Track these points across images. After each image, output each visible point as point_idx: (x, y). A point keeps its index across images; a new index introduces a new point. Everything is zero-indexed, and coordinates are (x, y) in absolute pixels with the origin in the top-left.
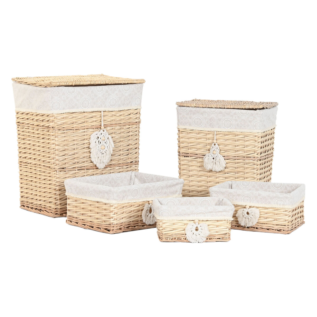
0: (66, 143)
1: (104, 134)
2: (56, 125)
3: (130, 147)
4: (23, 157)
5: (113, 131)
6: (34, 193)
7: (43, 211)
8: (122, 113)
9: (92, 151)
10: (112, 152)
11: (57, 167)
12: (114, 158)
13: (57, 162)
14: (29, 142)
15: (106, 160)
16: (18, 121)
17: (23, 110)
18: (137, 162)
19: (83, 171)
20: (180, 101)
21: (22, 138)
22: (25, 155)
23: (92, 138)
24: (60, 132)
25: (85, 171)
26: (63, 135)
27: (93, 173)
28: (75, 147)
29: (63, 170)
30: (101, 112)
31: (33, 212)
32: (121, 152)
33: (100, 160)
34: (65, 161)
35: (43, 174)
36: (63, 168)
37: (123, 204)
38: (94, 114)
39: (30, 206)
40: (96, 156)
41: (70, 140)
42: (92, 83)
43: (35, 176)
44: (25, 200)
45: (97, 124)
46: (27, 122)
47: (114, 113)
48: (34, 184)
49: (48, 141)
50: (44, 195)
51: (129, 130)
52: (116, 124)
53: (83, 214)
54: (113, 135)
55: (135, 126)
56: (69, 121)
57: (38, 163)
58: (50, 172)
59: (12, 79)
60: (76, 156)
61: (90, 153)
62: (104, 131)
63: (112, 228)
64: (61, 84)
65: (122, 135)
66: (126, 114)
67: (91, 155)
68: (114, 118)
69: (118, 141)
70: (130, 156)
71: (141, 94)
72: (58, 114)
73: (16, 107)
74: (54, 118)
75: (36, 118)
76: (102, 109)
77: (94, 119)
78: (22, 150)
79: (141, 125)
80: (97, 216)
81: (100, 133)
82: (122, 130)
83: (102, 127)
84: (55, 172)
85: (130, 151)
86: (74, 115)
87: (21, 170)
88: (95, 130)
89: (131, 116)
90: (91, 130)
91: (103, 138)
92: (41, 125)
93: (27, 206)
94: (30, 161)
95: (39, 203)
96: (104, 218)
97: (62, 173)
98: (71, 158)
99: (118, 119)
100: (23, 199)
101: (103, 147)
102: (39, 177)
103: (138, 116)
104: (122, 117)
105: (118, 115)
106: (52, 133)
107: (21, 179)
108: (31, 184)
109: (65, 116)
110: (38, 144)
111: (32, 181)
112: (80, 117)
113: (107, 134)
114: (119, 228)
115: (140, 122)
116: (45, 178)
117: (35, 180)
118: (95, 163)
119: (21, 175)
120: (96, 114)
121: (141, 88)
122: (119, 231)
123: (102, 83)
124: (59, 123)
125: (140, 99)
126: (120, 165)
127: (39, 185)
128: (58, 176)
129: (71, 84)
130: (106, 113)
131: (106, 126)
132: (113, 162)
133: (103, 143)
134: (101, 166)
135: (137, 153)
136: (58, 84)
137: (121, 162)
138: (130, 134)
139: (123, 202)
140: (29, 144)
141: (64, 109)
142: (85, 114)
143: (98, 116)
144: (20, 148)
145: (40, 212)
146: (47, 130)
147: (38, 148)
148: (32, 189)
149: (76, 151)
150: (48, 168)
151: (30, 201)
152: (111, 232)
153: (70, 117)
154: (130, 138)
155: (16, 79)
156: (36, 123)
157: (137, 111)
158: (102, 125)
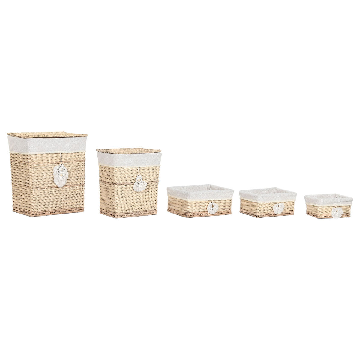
0: (38, 172)
1: (62, 167)
2: (32, 161)
3: (79, 175)
4: (14, 180)
5: (68, 165)
6: (21, 202)
7: (25, 213)
8: (73, 154)
9: (54, 177)
10: (67, 177)
11: (33, 187)
12: (68, 181)
13: (33, 184)
14: (17, 172)
15: (64, 183)
16: (11, 159)
17: (14, 153)
18: (83, 184)
19: (50, 189)
20: (99, 148)
21: (13, 169)
22: (15, 179)
23: (54, 169)
24: (35, 165)
25: (51, 189)
26: (37, 167)
27: (56, 190)
28: (44, 174)
29: (37, 188)
30: (60, 154)
31: (20, 213)
32: (73, 178)
33: (60, 182)
34: (38, 183)
35: (25, 191)
36: (37, 187)
37: (195, 201)
38: (56, 155)
39: (18, 210)
40: (57, 180)
41: (41, 170)
42: (55, 136)
43: (21, 192)
44: (16, 206)
45: (58, 161)
46: (16, 159)
47: (68, 154)
48: (21, 197)
49: (28, 171)
50: (26, 203)
51: (78, 165)
52: (70, 161)
53: (175, 207)
54: (68, 168)
55: (82, 162)
56: (40, 159)
57: (23, 184)
58: (29, 189)
59: (7, 134)
60: (45, 180)
61: (54, 178)
62: (62, 165)
63: (188, 215)
64: (35, 136)
65: (74, 167)
66: (76, 155)
67: (54, 179)
68: (69, 157)
69: (71, 171)
70: (79, 180)
71: (86, 143)
72: (33, 155)
73: (10, 151)
74: (31, 157)
75: (21, 157)
76: (61, 152)
77: (56, 158)
78: (14, 176)
79: (86, 162)
80: (181, 207)
81: (60, 166)
82: (74, 165)
83: (61, 163)
84: (32, 190)
85: (79, 177)
86: (43, 155)
87: (13, 188)
88: (56, 164)
89: (79, 156)
90: (54, 164)
91: (61, 169)
92: (24, 161)
93: (17, 210)
94: (18, 183)
95: (23, 208)
96: (184, 209)
97: (36, 190)
98: (42, 181)
99: (71, 158)
100: (14, 206)
101: (61, 175)
102: (23, 192)
103: (84, 156)
104: (74, 157)
105: (71, 155)
106: (30, 166)
107: (13, 193)
108: (19, 197)
109: (38, 156)
110: (22, 173)
111: (19, 195)
112: (47, 157)
113: (64, 167)
114: (192, 215)
115: (85, 160)
116: (26, 193)
117: (21, 194)
118: (56, 184)
119: (13, 191)
120: (58, 155)
121: (86, 140)
122: (192, 216)
123: (61, 136)
124: (34, 160)
125: (85, 146)
126: (73, 186)
127: (23, 197)
128: (34, 192)
129: (41, 136)
130: (63, 155)
131: (63, 162)
132: (68, 184)
133: (61, 172)
134: (60, 186)
135: (84, 179)
136: (33, 136)
137: (73, 184)
138: (79, 167)
139: (195, 200)
140: (18, 173)
141: (37, 151)
142: (51, 155)
143: (59, 156)
144: (12, 175)
145: (23, 213)
146: (27, 164)
147: (22, 175)
148: (19, 200)
149: (45, 177)
150: (28, 187)
151: (19, 207)
152: (188, 217)
153: (41, 157)
154: (79, 169)
155: (10, 134)
156: (21, 160)
157: (84, 153)
158: (61, 162)
